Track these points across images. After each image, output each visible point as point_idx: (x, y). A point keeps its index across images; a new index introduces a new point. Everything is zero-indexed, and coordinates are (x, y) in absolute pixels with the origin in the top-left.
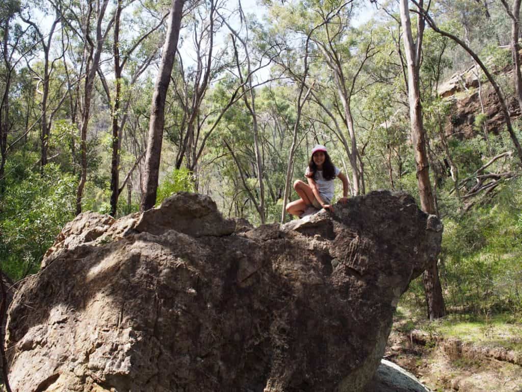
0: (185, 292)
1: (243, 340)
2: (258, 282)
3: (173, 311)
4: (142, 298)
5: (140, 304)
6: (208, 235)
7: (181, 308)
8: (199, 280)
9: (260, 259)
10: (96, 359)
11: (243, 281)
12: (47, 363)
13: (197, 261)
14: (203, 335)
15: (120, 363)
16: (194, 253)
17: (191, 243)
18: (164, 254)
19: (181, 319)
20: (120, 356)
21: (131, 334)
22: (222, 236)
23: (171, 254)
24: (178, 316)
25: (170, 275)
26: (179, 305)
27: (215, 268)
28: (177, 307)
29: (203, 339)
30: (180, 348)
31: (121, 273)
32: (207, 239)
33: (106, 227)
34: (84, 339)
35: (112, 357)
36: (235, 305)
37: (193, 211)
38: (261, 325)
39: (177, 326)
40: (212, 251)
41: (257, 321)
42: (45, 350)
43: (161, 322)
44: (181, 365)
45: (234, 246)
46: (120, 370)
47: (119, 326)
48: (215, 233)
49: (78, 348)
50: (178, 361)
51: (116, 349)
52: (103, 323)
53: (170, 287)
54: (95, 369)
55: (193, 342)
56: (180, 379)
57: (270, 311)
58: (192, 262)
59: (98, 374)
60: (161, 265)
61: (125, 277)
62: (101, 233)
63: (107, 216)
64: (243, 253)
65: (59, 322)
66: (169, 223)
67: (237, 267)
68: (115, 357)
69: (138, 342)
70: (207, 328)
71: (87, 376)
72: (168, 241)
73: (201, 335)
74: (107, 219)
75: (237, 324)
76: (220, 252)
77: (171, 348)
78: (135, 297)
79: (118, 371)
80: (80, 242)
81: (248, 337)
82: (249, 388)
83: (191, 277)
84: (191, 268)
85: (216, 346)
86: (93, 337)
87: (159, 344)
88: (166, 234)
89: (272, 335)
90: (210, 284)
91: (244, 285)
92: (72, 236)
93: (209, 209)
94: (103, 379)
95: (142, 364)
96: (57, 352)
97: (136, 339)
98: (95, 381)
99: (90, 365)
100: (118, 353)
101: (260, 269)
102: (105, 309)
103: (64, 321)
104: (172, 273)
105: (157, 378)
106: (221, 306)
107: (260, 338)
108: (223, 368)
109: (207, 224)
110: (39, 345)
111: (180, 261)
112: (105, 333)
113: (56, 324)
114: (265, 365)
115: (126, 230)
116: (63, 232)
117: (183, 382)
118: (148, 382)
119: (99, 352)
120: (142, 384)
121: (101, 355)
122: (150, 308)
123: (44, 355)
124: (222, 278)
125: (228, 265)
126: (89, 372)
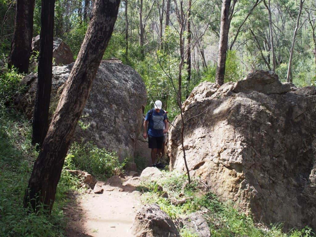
0: (265, 124)
1: (297, 149)
2: (304, 118)
3: (260, 134)
4: (244, 127)
5: (243, 129)
6: (274, 93)
7: (264, 132)
8: (272, 117)
9: (305, 106)
10: (224, 155)
11: (296, 118)
12: (198, 156)
13: (270, 107)
14: (276, 146)
15: (237, 158)
16: (269, 104)
17: (266, 98)
18: (253, 104)
19: (264, 137)
20: (236, 155)
21: (241, 144)
22: (282, 93)
23: (256, 104)
24: (262, 136)
25: (257, 115)
26: (263, 130)
27: (280, 111)
28: (262, 132)
29: (276, 148)
30: (265, 152)
31: (232, 114)
32: (274, 95)
33: (216, 89)
34: (216, 146)
35: (232, 155)
36: (292, 131)
37: (266, 80)
38: (307, 141)
39: (262, 141)
40: (278, 102)
41: (304, 140)
42: (195, 150)
43: (254, 139)
44: (266, 160)
45: (290, 99)
46: (237, 161)
47: (234, 140)
48: (278, 92)
49: (213, 150)
50: (264, 159)
51: (234, 151)
52: (226, 138)
53: (258, 121)
54: (224, 160)
55: (271, 149)
56: (266, 167)
57: (312, 135)
58: (268, 108)
59: (226, 163)
60: (252, 110)
61: (234, 116)
62: (214, 93)
63: (215, 84)
64: (295, 103)
65: (201, 138)
66: (252, 87)
67: (292, 111)
68: (234, 155)
69: (245, 148)
70: (278, 142)
71: (220, 163)
72: (254, 97)
73: (275, 146)
74: (216, 85)
75: (294, 141)
76: (282, 103)
77: (260, 152)
78: (240, 126)
79: (236, 161)
80: (203, 98)
81: (300, 148)
82: (300, 174)
83: (268, 116)
84: (268, 111)
85: (283, 152)
86: (222, 145)
87: (254, 150)
88: (252, 93)
89: (313, 147)
90: (278, 120)
91: (296, 121)
92: (198, 94)
93: (275, 79)
94: (229, 165)
95: (247, 159)
96: (202, 151)
97: (243, 146)
98: (224, 166)
99: (221, 158)
100: (235, 153)
101: (304, 112)
102: (226, 132)
103: (204, 137)
104: (258, 114)
105: (254, 166)
106: (285, 131)
107: (306, 149)
108: (287, 163)
109: (273, 87)
110: (191, 148)
111: (261, 108)
112: (228, 143)
113: (200, 138)
114: (309, 163)
115: (228, 91)
116: (193, 92)
117: (267, 169)
118: (250, 168)
119: (225, 152)
120: (248, 169)
121: (227, 154)
122: (248, 131)
123: (196, 153)
124: (284, 117)
125: (287, 110)
126: (221, 161)
